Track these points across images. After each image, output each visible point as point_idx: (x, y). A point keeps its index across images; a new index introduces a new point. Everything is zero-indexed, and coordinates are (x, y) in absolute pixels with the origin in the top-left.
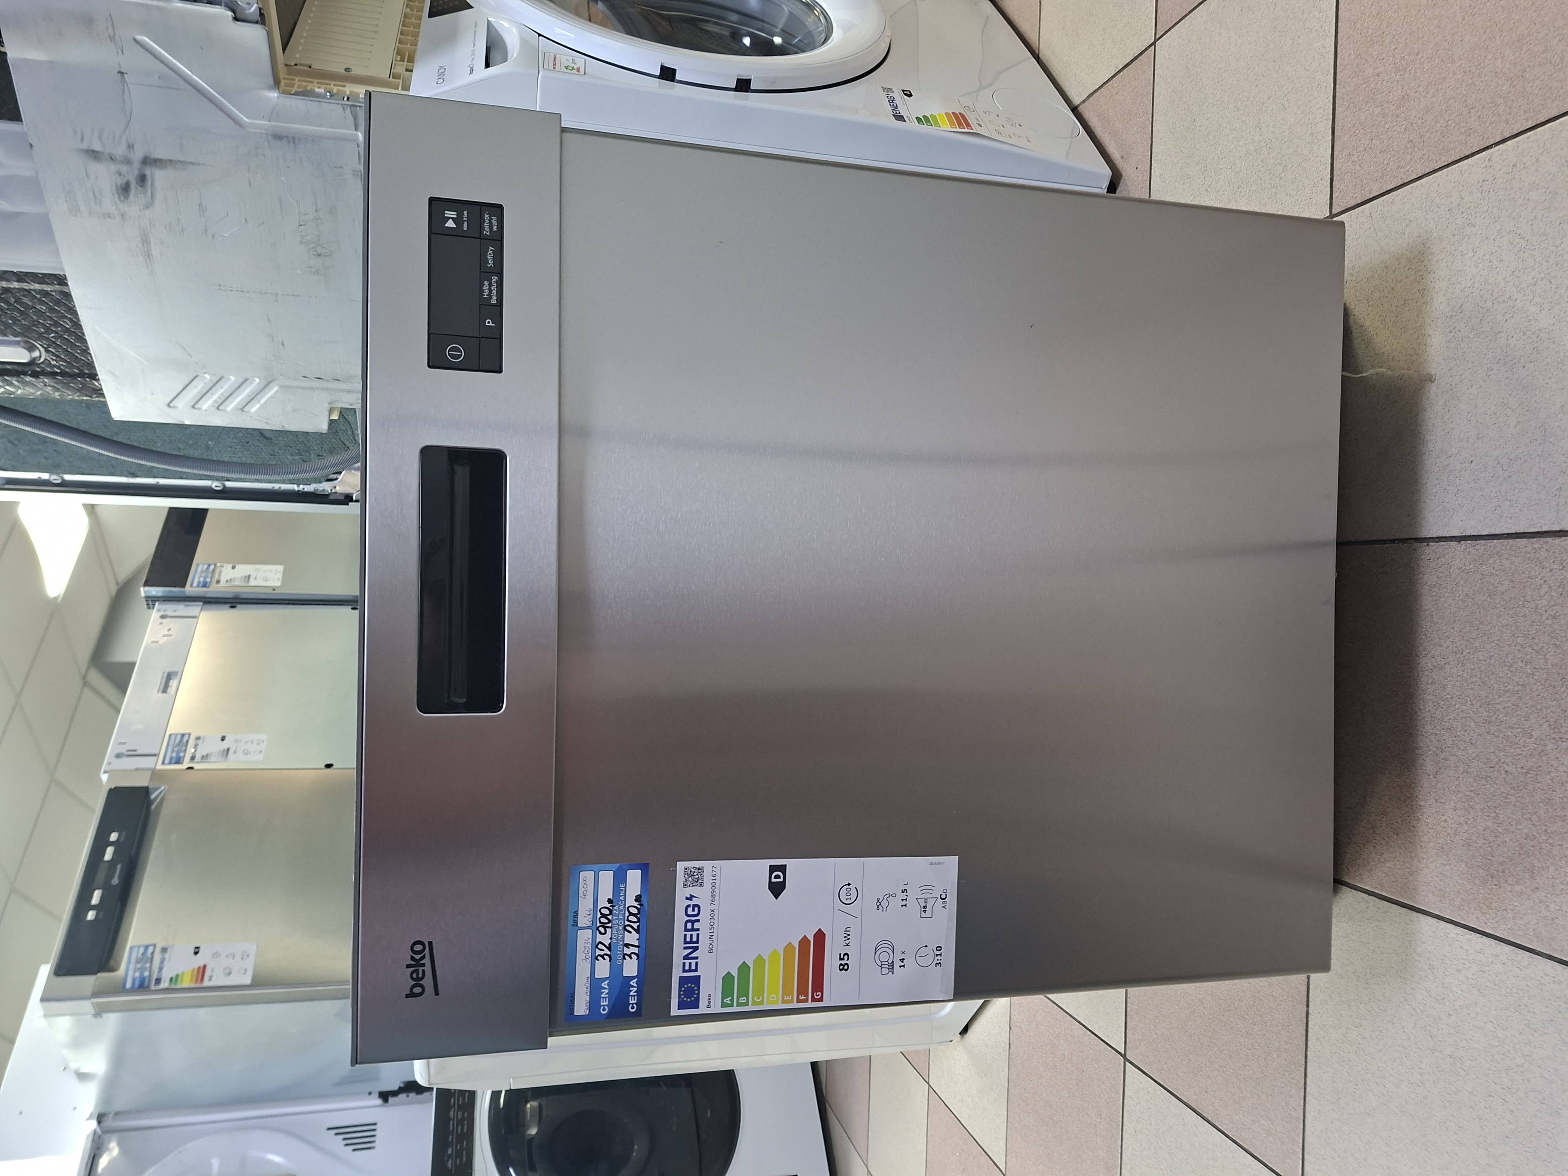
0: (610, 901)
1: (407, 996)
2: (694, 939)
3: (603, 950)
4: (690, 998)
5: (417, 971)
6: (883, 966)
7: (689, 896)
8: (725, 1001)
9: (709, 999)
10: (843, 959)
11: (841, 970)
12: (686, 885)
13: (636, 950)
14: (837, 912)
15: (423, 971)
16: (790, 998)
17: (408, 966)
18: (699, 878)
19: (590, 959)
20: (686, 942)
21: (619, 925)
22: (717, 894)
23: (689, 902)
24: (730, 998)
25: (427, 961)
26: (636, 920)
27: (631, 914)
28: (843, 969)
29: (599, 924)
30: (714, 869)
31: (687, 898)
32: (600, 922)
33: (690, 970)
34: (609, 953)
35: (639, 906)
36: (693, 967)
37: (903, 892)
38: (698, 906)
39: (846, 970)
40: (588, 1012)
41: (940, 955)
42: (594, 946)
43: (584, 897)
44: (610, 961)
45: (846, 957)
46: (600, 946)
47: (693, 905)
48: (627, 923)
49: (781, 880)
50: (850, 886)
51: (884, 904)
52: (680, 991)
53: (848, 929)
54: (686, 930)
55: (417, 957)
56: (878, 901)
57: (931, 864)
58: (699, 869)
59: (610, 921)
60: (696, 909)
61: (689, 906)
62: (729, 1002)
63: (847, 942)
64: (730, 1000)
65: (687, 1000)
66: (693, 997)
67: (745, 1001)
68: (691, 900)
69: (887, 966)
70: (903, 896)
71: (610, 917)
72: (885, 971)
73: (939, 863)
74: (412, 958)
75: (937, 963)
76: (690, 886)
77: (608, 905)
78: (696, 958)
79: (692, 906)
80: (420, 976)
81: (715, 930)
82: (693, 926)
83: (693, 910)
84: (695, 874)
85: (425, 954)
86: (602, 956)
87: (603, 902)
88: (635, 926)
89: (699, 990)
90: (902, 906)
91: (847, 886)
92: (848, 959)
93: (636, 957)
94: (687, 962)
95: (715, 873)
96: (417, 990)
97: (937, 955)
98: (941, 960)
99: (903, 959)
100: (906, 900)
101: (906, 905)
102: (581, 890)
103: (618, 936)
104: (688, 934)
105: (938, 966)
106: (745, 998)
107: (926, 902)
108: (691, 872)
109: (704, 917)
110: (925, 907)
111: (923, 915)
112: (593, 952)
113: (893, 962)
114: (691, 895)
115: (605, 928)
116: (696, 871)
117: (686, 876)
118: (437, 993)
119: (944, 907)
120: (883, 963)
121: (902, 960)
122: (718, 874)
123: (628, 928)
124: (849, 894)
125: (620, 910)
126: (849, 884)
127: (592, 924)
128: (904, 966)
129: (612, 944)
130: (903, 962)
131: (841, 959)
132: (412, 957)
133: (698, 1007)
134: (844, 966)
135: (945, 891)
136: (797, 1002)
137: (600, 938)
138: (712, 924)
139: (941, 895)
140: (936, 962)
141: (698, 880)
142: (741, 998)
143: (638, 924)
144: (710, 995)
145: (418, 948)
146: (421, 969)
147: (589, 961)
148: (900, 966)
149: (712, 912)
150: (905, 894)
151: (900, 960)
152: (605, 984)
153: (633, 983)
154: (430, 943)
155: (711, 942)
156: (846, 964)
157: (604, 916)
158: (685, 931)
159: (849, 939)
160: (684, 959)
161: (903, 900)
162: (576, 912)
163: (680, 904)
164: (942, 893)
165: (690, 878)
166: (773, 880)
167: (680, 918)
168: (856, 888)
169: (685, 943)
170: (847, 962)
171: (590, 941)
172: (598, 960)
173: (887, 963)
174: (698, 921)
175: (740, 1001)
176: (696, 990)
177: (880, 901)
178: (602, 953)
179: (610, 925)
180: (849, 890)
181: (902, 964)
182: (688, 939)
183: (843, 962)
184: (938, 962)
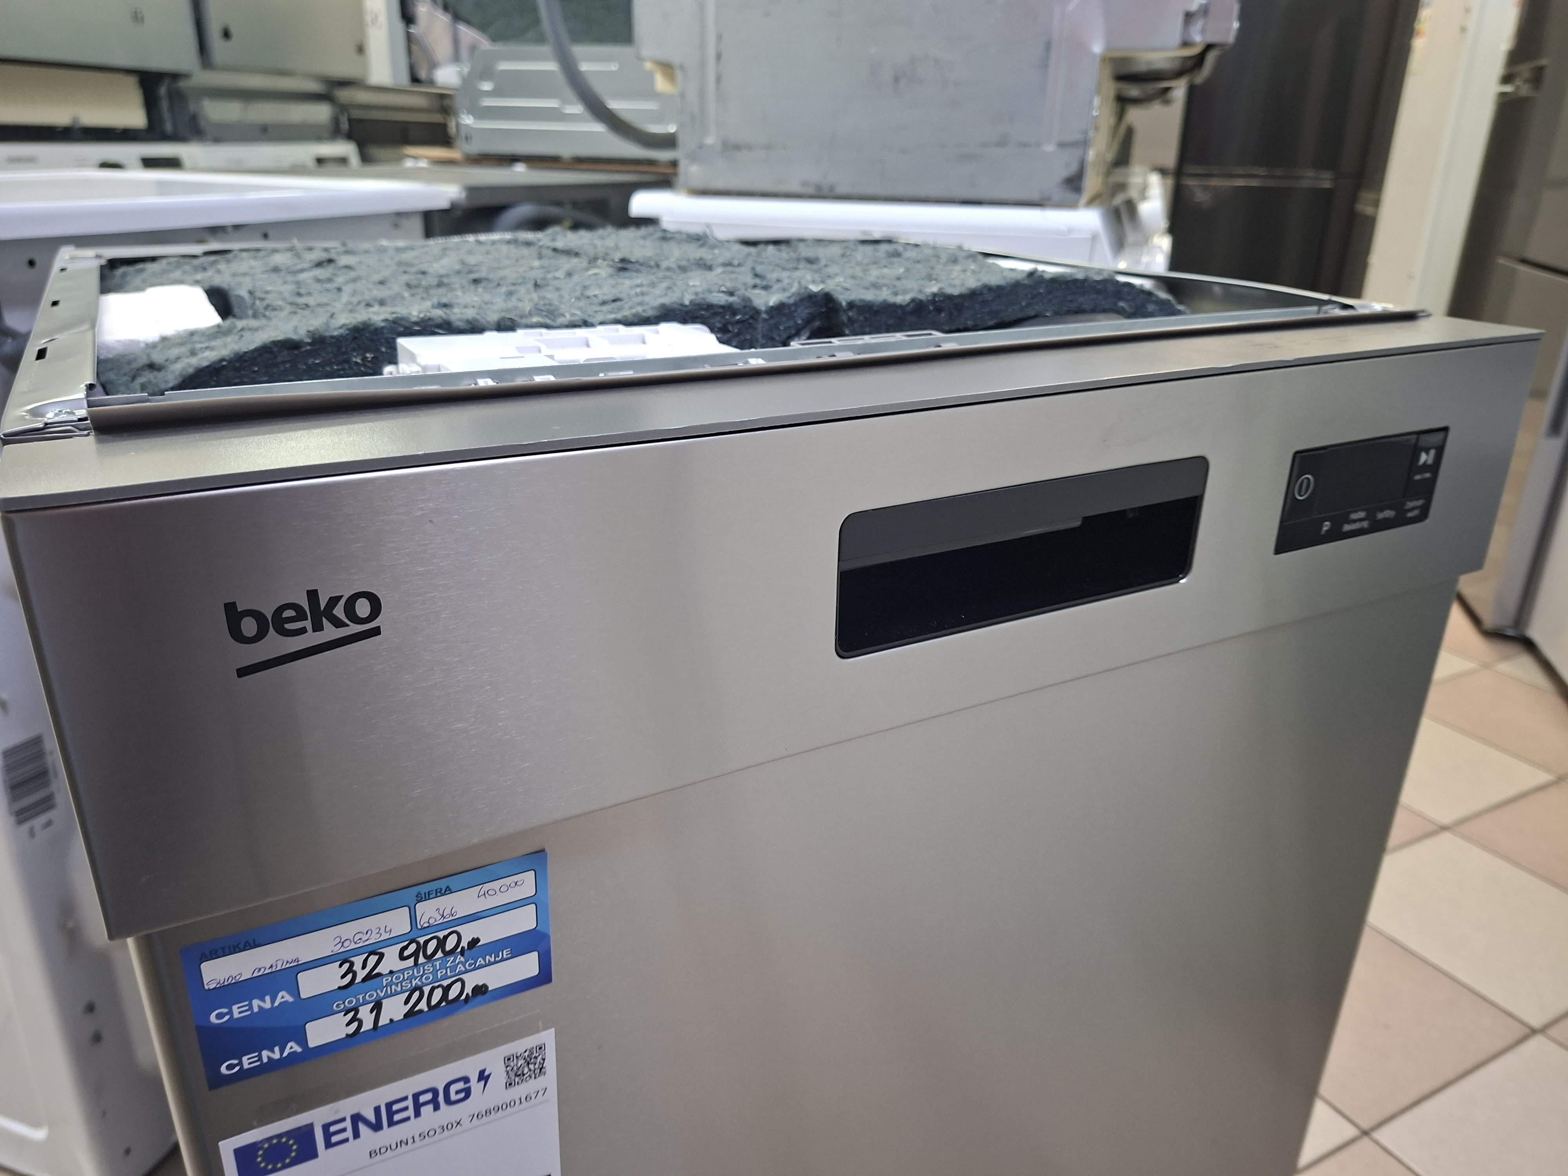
0: (474, 942)
1: (230, 608)
2: (398, 1117)
3: (364, 967)
5: (301, 615)
7: (486, 1074)
12: (509, 1059)
13: (368, 1025)
15: (303, 631)
17: (313, 595)
18: (524, 1075)
19: (342, 950)
20: (389, 1105)
21: (422, 976)
22: (493, 1116)
23: (474, 1078)
25: (330, 632)
26: (434, 1002)
27: (446, 989)
29: (422, 940)
30: (541, 1093)
31: (482, 1072)
32: (427, 942)
33: (327, 1135)
34: (358, 980)
35: (463, 997)
36: (335, 1138)
38: (467, 1096)
40: (212, 987)
42: (371, 949)
43: (482, 893)
44: (340, 988)
46: (373, 959)
47: (469, 1087)
48: (427, 990)
52: (279, 1136)
54: (416, 1096)
55: (339, 611)
58: (542, 1068)
59: (429, 958)
60: (462, 1095)
61: (466, 1081)
65: (257, 1156)
68: (479, 1081)
71: (440, 954)
74: (334, 601)
76: (507, 1066)
77: (464, 943)
78: (357, 1136)
79: (467, 1085)
80: (289, 626)
81: (420, 1143)
82: (426, 1103)
83: (458, 1092)
84: (532, 1067)
85: (348, 625)
86: (350, 970)
87: (468, 932)
88: (423, 1005)
93: (351, 1032)
94: (346, 1124)
95: (533, 1099)
96: (249, 626)
102: (496, 885)
103: (397, 985)
104: (408, 1103)
108: (535, 1057)
109: (447, 1113)
112: (357, 952)
114: (489, 1075)
115: (415, 954)
116: (537, 1067)
117: (526, 1054)
118: (242, 672)
122: (532, 1103)
123: (417, 994)
125: (453, 968)
127: (423, 928)
129: (378, 979)
132: (339, 598)
137: (391, 954)
138: (434, 1132)
141: (519, 1076)
143: (426, 1009)
145: (363, 608)
146: (308, 624)
147: (338, 949)
149: (457, 1123)
152: (284, 996)
153: (293, 1047)
154: (376, 631)
155: (395, 1146)
157: (442, 943)
158: (412, 1095)
160: (351, 1116)
162: (448, 891)
163: (469, 1066)
165: (523, 1062)
167: (437, 1077)
169: (386, 1104)
171: (385, 936)
172: (341, 966)
174: (437, 1108)
178: (357, 967)
179: (422, 960)
182: (395, 1107)
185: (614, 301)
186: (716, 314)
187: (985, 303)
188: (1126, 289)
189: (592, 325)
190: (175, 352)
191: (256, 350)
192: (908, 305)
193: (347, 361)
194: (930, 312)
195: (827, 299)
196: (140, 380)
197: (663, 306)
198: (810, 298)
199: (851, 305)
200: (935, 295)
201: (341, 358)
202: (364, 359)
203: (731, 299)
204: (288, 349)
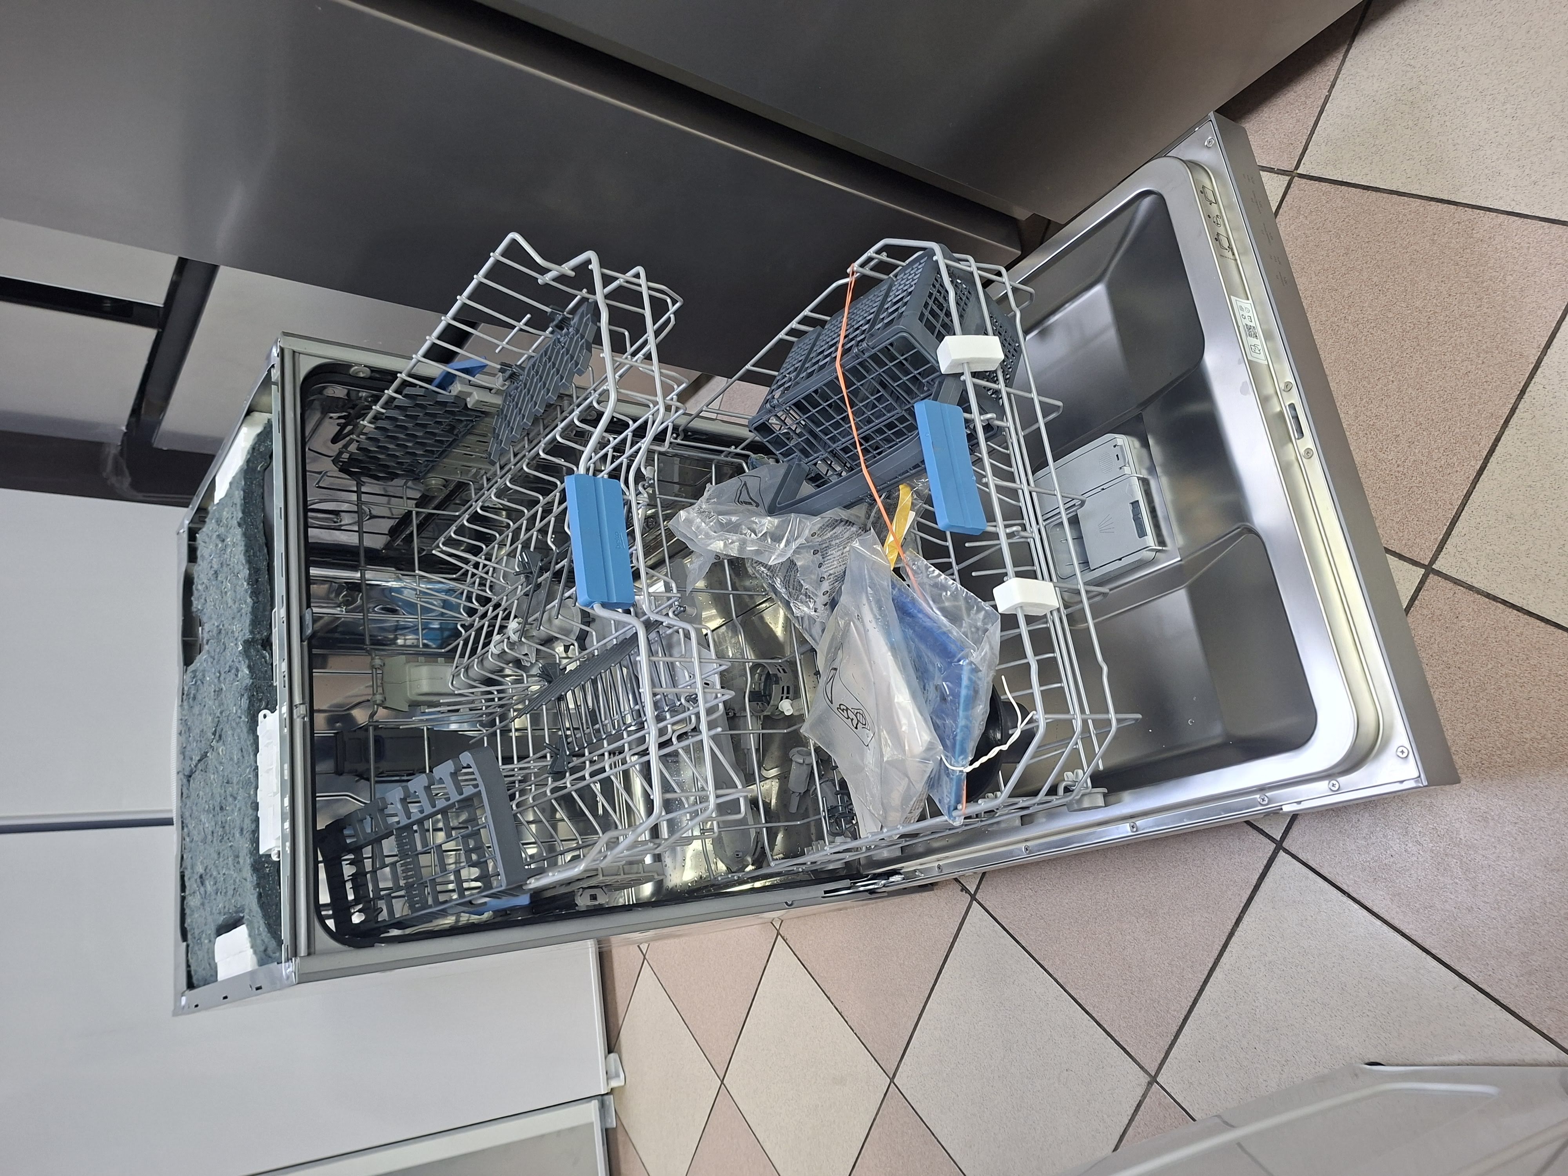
185: (242, 751)
186: (253, 705)
187: (255, 555)
188: (251, 464)
189: (257, 768)
190: (259, 941)
191: (261, 910)
192: (253, 600)
193: (268, 874)
194: (258, 587)
195: (248, 644)
196: (271, 954)
197: (248, 732)
198: (246, 652)
199: (251, 632)
200: (248, 584)
201: (266, 877)
202: (267, 867)
203: (246, 696)
204: (261, 897)
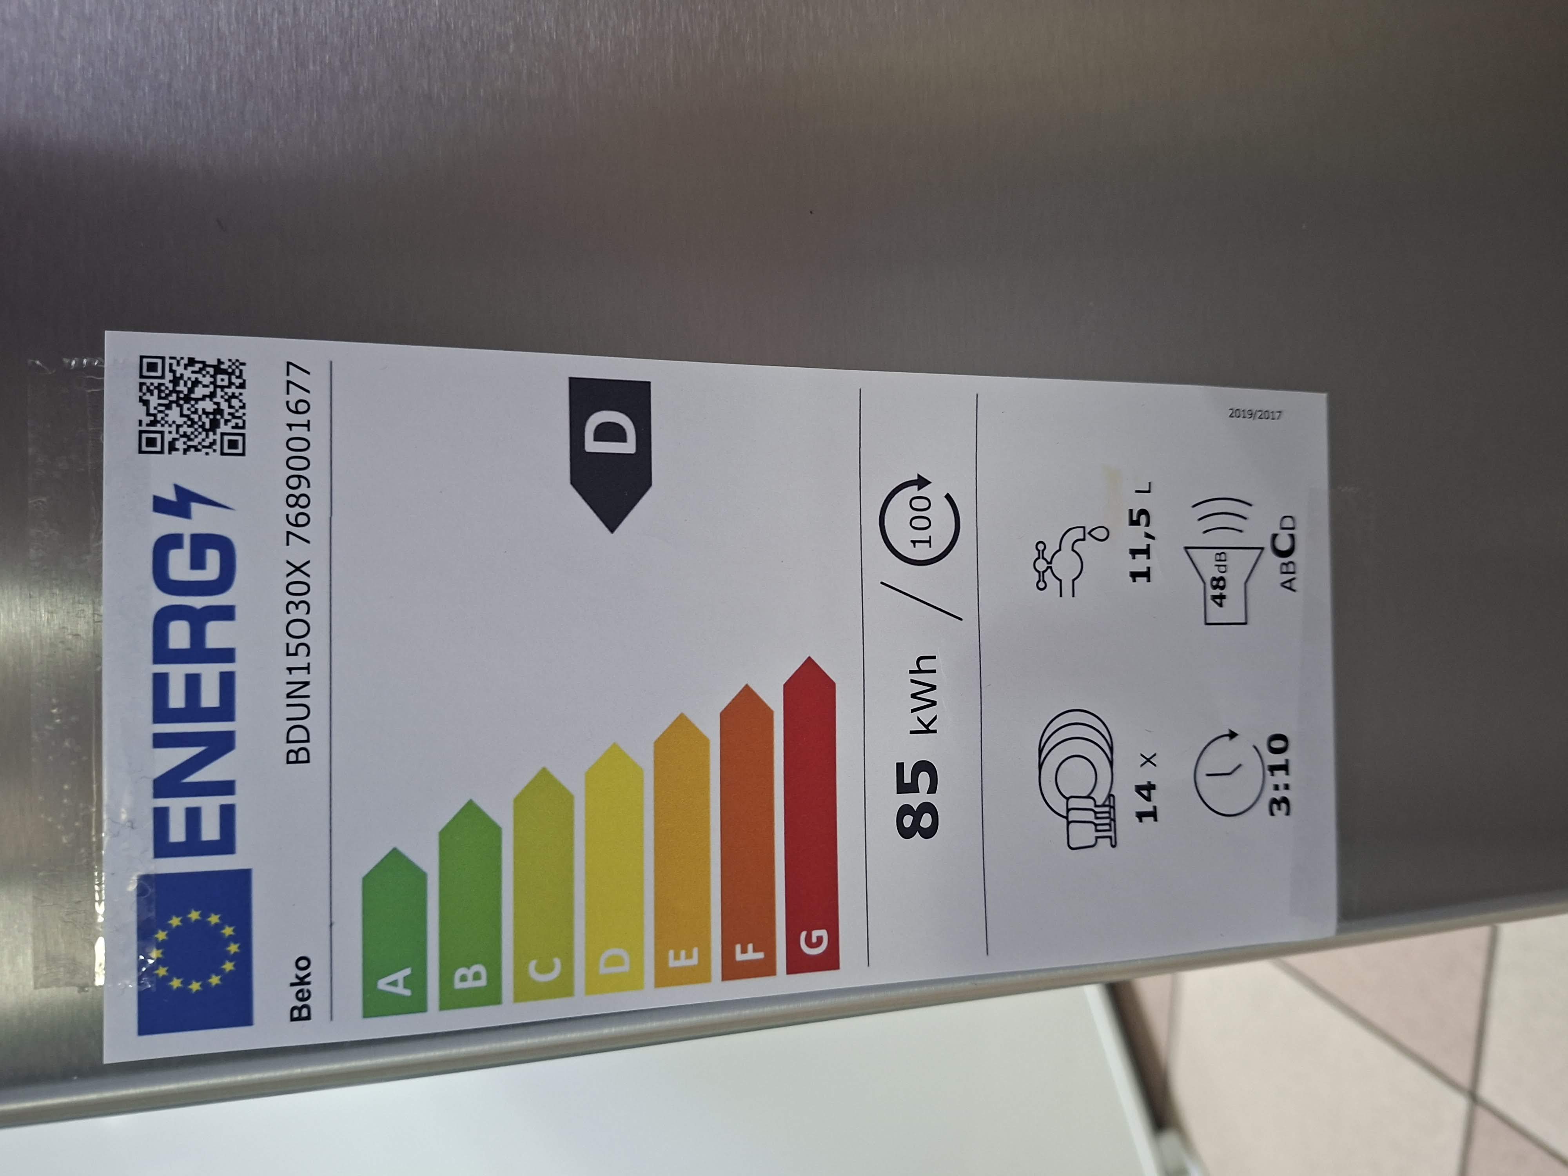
2: (210, 698)
4: (203, 978)
6: (1073, 815)
7: (171, 496)
8: (382, 984)
9: (302, 981)
10: (913, 788)
11: (906, 833)
12: (151, 442)
14: (877, 595)
16: (694, 961)
18: (219, 411)
20: (162, 712)
22: (317, 492)
23: (171, 524)
24: (407, 972)
28: (916, 828)
30: (296, 376)
31: (160, 505)
36: (210, 831)
37: (1134, 523)
38: (225, 547)
39: (928, 833)
41: (1285, 768)
45: (924, 779)
47: (195, 537)
49: (629, 447)
50: (923, 492)
51: (1066, 565)
53: (925, 665)
54: (165, 656)
56: (1041, 555)
57: (1235, 413)
58: (218, 369)
60: (213, 557)
61: (170, 542)
62: (400, 990)
63: (926, 715)
64: (408, 982)
65: (184, 990)
66: (219, 972)
67: (482, 982)
68: (186, 514)
69: (1090, 816)
70: (1136, 537)
72: (1084, 834)
73: (1265, 415)
75: (1274, 801)
76: (172, 448)
78: (227, 787)
79: (187, 542)
81: (318, 660)
82: (197, 635)
83: (198, 562)
84: (201, 392)
89: (244, 936)
90: (1134, 575)
91: (913, 491)
92: (932, 789)
94: (177, 807)
95: (303, 395)
97: (1273, 769)
98: (1287, 787)
99: (1150, 787)
100: (1146, 552)
101: (1147, 574)
104: (177, 673)
105: (1280, 814)
106: (480, 968)
107: (1221, 560)
108: (176, 381)
110: (1219, 583)
111: (1216, 613)
113: (1110, 796)
114: (178, 489)
116: (207, 380)
117: (154, 401)
119: (1288, 585)
120: (1073, 803)
121: (1146, 790)
122: (318, 399)
124: (924, 523)
126: (921, 482)
128: (1153, 814)
130: (1148, 799)
131: (902, 788)
133: (244, 1018)
134: (917, 815)
135: (1288, 523)
136: (726, 977)
138: (298, 629)
139: (1275, 536)
140: (1270, 794)
141: (215, 424)
142: (461, 971)
144: (303, 962)
148: (1140, 815)
149: (298, 576)
150: (1141, 529)
151: (1139, 789)
155: (301, 712)
156: (928, 808)
158: (157, 660)
159: (934, 703)
160: (157, 794)
161: (1134, 552)
164: (1277, 530)
165: (175, 410)
166: (592, 446)
168: (948, 497)
169: (157, 719)
170: (931, 799)
173: (1089, 804)
174: (227, 613)
175: (458, 985)
176: (232, 939)
177: (1048, 555)
180: (923, 504)
181: (1148, 807)
182: (177, 699)
183: (914, 800)
184: (1278, 795)
